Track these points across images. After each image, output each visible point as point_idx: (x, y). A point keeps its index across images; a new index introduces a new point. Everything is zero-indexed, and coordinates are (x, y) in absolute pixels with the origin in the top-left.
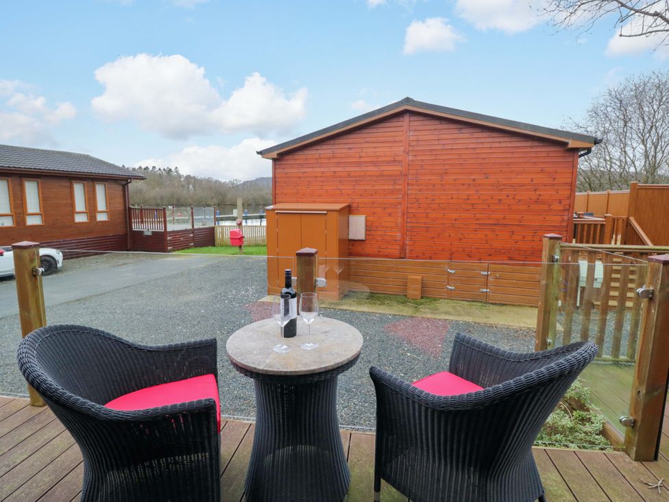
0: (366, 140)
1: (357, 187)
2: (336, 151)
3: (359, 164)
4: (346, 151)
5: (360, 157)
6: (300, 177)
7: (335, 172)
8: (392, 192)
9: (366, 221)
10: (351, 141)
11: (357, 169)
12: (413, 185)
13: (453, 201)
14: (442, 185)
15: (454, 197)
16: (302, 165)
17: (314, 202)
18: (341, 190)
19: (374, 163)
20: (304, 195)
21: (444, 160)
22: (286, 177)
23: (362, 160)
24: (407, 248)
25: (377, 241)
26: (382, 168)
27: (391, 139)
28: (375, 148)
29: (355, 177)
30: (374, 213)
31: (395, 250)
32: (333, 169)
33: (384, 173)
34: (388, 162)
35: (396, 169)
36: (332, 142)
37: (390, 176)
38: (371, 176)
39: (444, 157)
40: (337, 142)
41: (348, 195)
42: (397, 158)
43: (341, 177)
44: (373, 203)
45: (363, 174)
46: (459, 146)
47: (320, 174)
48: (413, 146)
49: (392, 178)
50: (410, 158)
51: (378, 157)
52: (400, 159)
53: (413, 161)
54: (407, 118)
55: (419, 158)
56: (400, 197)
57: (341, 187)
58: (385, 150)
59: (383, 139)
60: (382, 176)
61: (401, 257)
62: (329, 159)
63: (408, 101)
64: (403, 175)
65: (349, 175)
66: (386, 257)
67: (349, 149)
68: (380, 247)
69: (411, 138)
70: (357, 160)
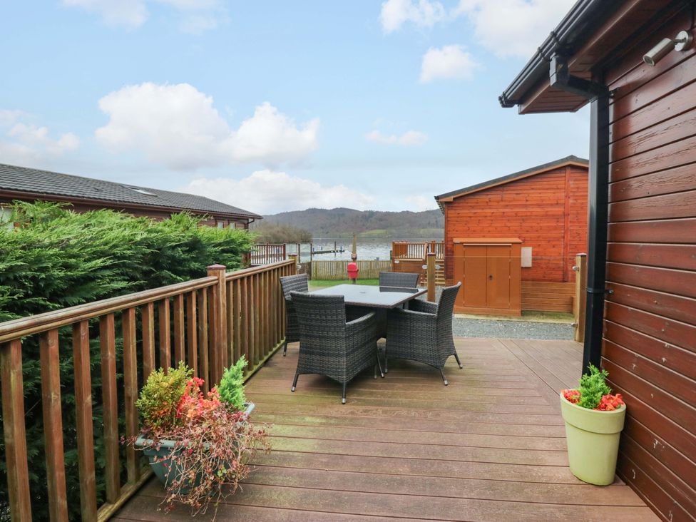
0: (533, 187)
1: (524, 225)
2: (504, 196)
3: (525, 206)
4: (515, 196)
5: (527, 201)
6: (470, 217)
7: (504, 212)
8: (555, 228)
9: (533, 252)
10: (519, 188)
11: (524, 210)
12: (573, 222)
16: (473, 207)
17: (484, 237)
18: (509, 227)
19: (539, 206)
20: (474, 231)
22: (458, 217)
23: (528, 203)
24: (569, 273)
25: (542, 268)
26: (547, 210)
27: (554, 186)
28: (540, 193)
29: (522, 216)
30: (539, 245)
31: (559, 275)
32: (502, 210)
33: (549, 213)
34: (552, 205)
35: (559, 210)
36: (501, 188)
37: (553, 215)
38: (536, 216)
40: (505, 188)
41: (516, 231)
42: (559, 202)
43: (508, 216)
44: (539, 237)
45: (529, 214)
47: (490, 214)
48: (574, 192)
49: (556, 217)
50: (571, 201)
51: (543, 200)
52: (563, 201)
53: (574, 204)
54: (569, 171)
55: (579, 201)
56: (563, 231)
57: (509, 225)
58: (549, 196)
59: (547, 187)
60: (547, 215)
61: (564, 281)
62: (498, 202)
63: (572, 157)
64: (565, 215)
65: (516, 215)
66: (551, 281)
67: (517, 194)
68: (545, 273)
69: (572, 186)
70: (524, 203)
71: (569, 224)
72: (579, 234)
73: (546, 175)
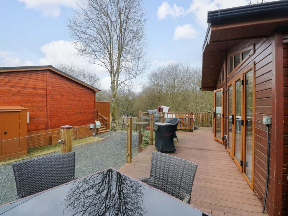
0: (29, 77)
1: (24, 98)
2: (11, 79)
3: (24, 87)
5: (26, 85)
7: (10, 90)
8: (42, 101)
9: (30, 114)
11: (24, 90)
12: (51, 99)
13: (65, 105)
14: (62, 99)
15: (66, 104)
18: (14, 100)
19: (33, 88)
21: (62, 91)
24: (49, 124)
25: (35, 123)
26: (37, 91)
27: (41, 79)
28: (34, 81)
29: (22, 93)
30: (33, 111)
31: (44, 126)
32: (9, 88)
33: (38, 93)
34: (40, 89)
35: (43, 92)
36: (8, 74)
37: (41, 94)
38: (31, 94)
39: (63, 90)
40: (11, 75)
41: (18, 102)
42: (44, 88)
43: (13, 93)
44: (33, 106)
45: (27, 92)
46: (67, 87)
48: (51, 84)
49: (42, 96)
50: (50, 88)
51: (35, 86)
52: (46, 88)
53: (51, 89)
54: (48, 73)
55: (53, 88)
56: (46, 103)
57: (13, 98)
58: (38, 84)
59: (38, 79)
60: (37, 94)
61: (46, 129)
62: (6, 83)
63: (51, 66)
64: (47, 95)
65: (19, 92)
66: (39, 130)
67: (19, 80)
68: (36, 126)
69: (50, 80)
70: (24, 86)
71: (49, 100)
72: (53, 105)
73: (37, 72)
